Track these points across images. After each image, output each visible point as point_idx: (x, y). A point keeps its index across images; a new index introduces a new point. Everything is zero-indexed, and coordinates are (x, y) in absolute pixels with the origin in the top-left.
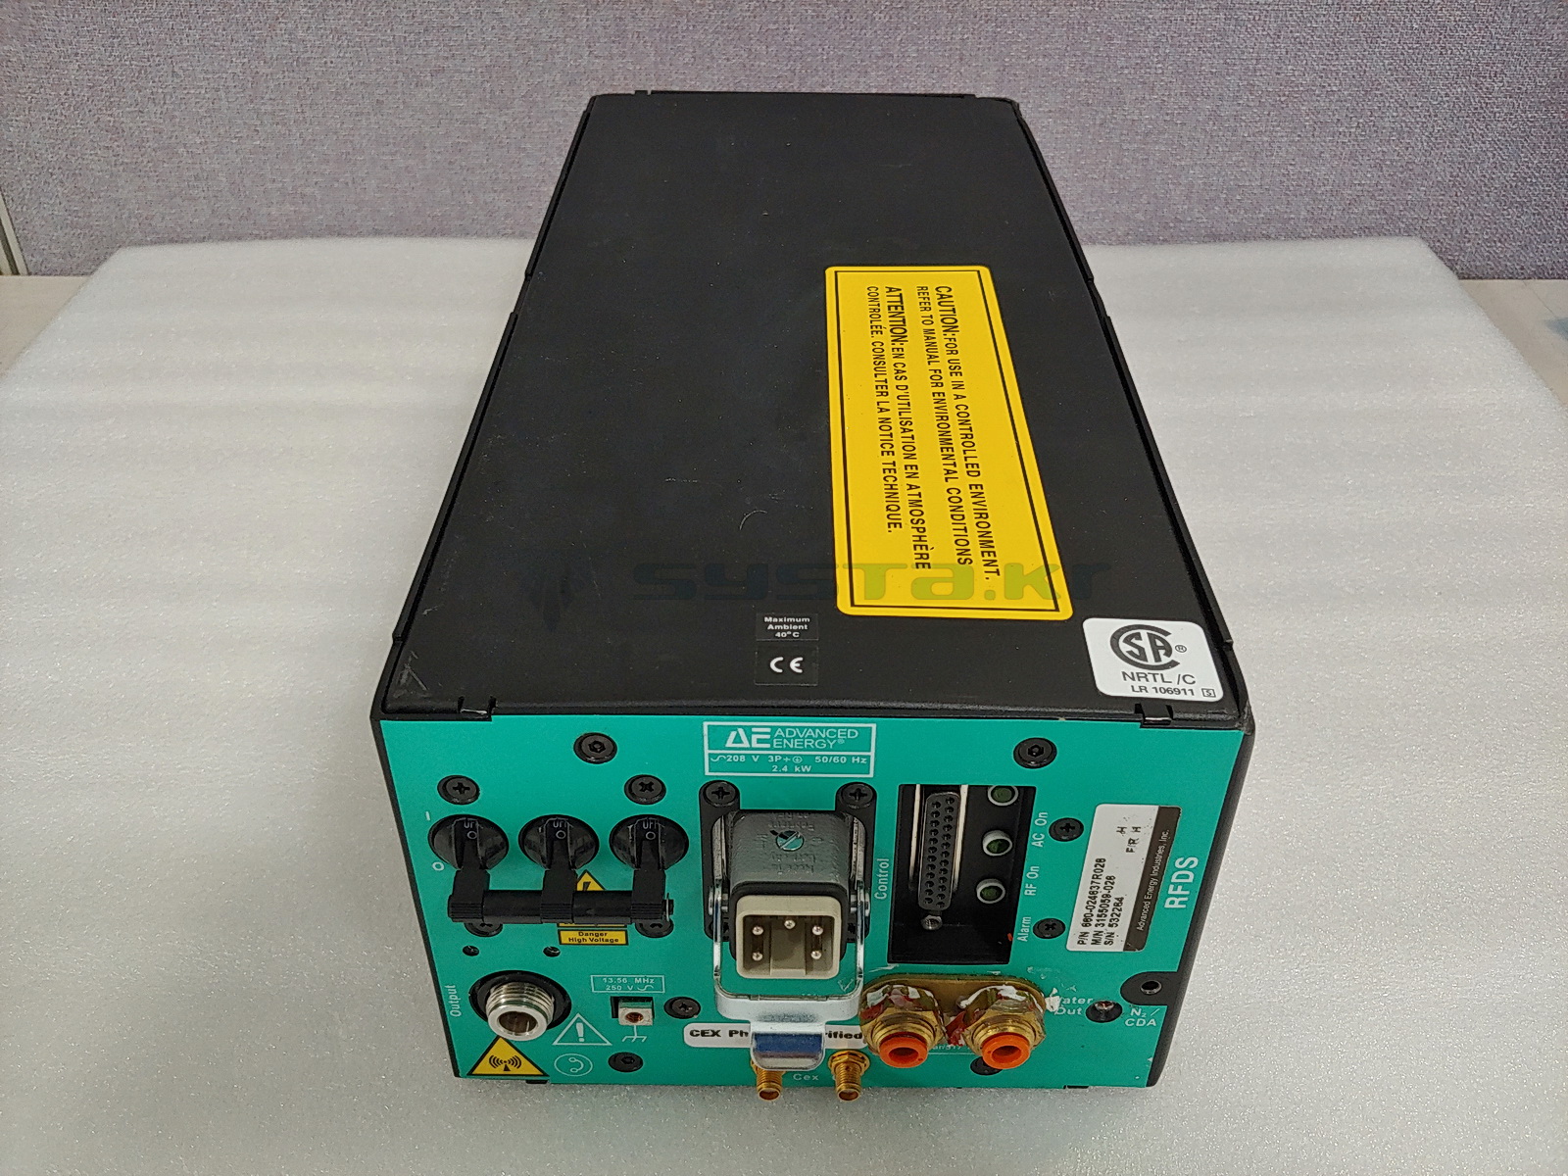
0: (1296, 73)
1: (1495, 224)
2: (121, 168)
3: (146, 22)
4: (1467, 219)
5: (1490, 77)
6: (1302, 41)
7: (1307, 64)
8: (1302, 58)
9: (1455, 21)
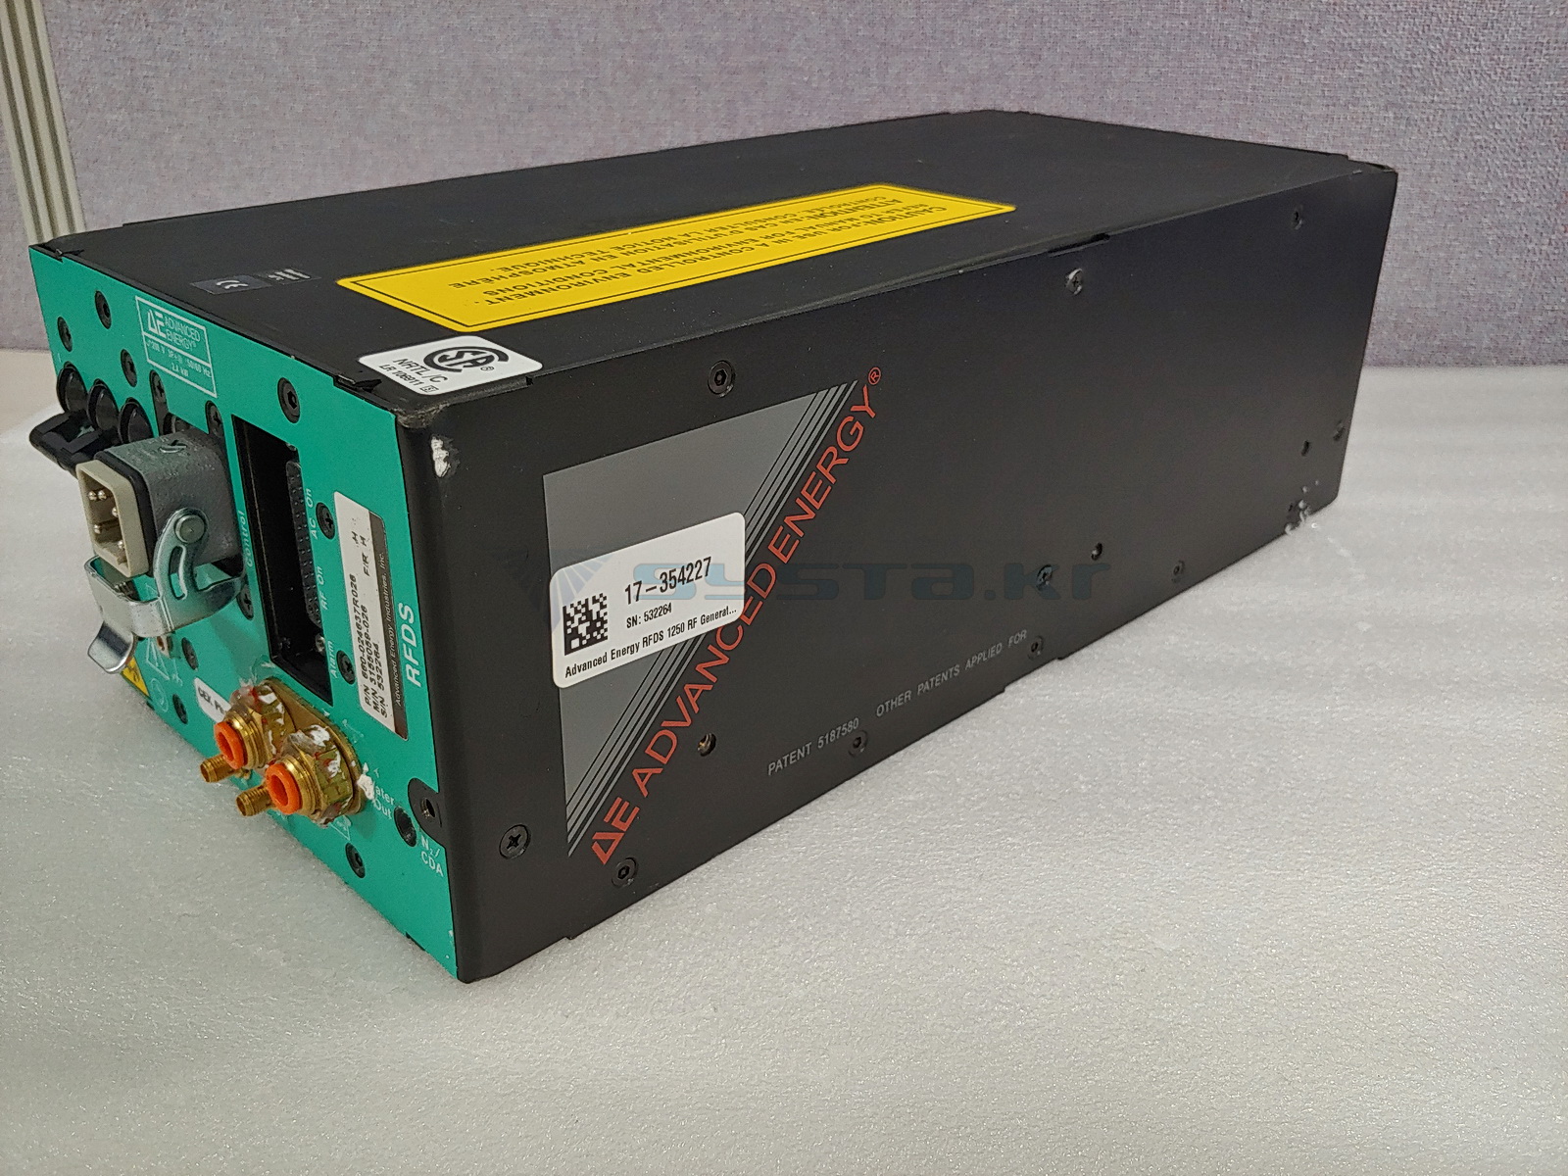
0: (1477, 181)
6: (1484, 144)
7: (1489, 171)
8: (1484, 163)
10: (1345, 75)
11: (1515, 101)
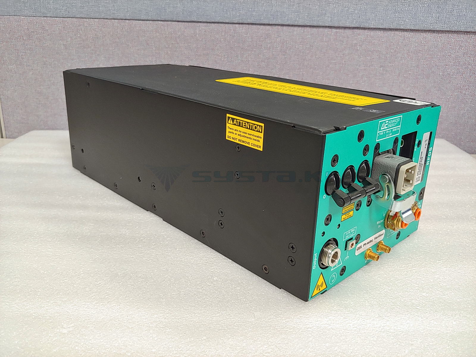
2: (41, 105)
5: (465, 90)
6: (406, 77)
8: (407, 82)
10: (369, 58)
11: (414, 66)
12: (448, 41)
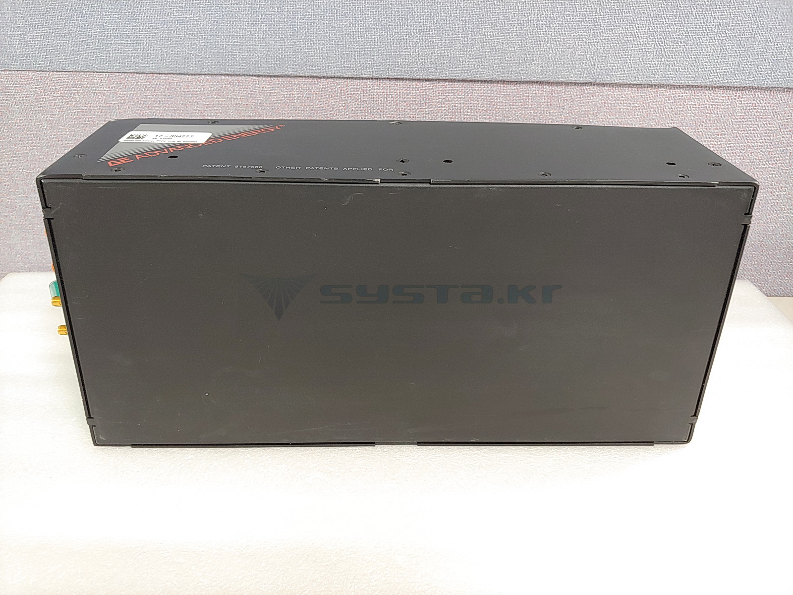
1: (784, 267)
3: (32, 149)
4: (768, 264)
5: (779, 190)
9: (759, 159)
12: (754, 105)
